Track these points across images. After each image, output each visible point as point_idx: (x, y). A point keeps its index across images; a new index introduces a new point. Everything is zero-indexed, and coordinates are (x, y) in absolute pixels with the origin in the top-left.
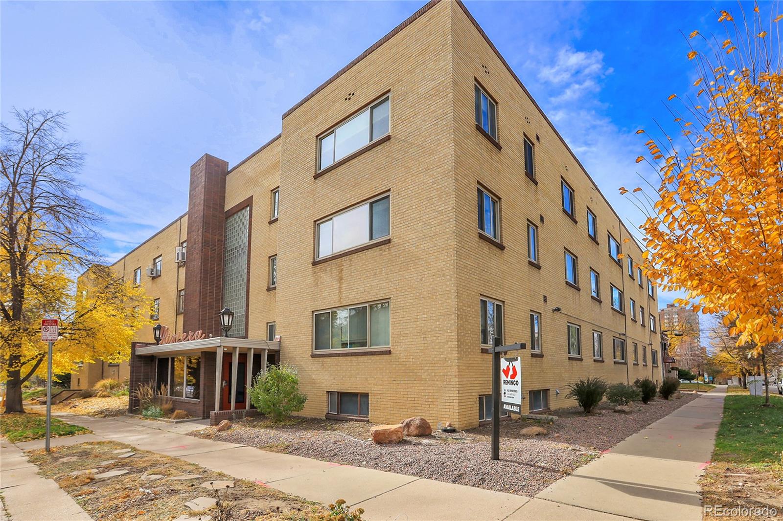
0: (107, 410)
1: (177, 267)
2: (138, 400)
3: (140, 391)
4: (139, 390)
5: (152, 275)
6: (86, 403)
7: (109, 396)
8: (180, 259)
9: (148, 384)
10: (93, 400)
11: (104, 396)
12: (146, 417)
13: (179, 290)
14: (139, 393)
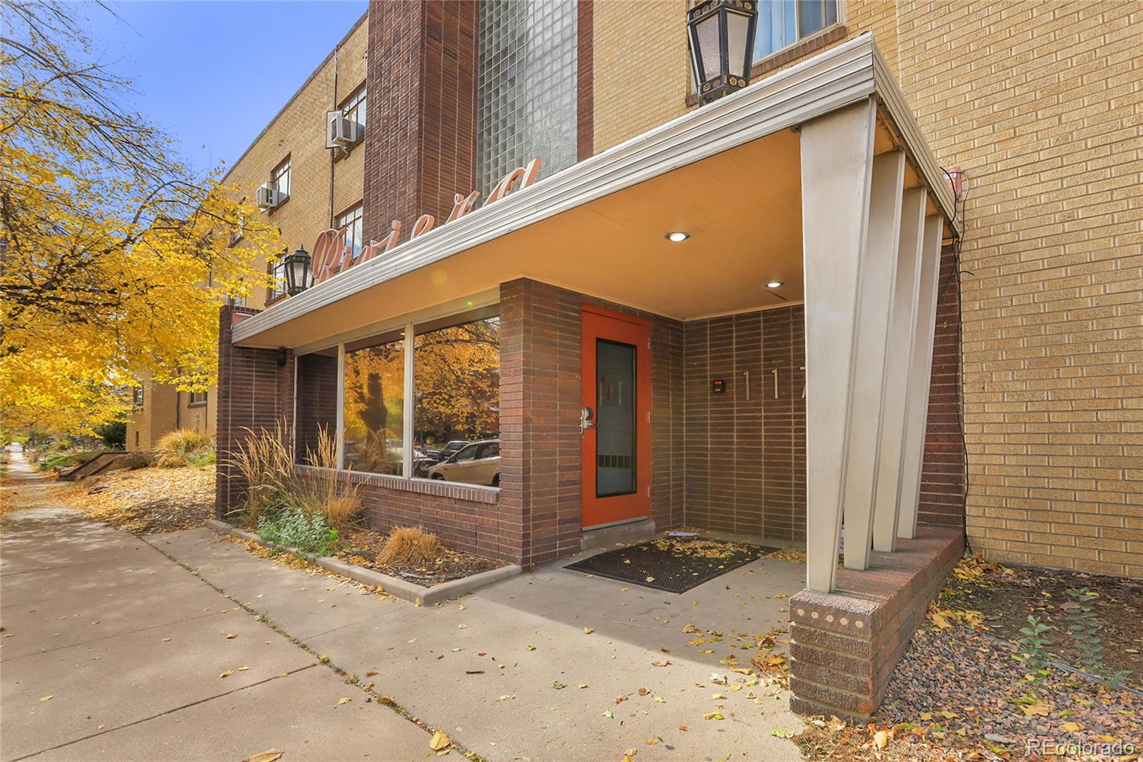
0: (161, 505)
1: (330, 164)
2: (244, 483)
3: (248, 453)
4: (246, 448)
5: (268, 204)
6: (125, 482)
7: (182, 466)
8: (340, 134)
9: (271, 429)
10: (145, 475)
11: (172, 466)
12: (275, 549)
13: (335, 215)
14: (245, 457)
